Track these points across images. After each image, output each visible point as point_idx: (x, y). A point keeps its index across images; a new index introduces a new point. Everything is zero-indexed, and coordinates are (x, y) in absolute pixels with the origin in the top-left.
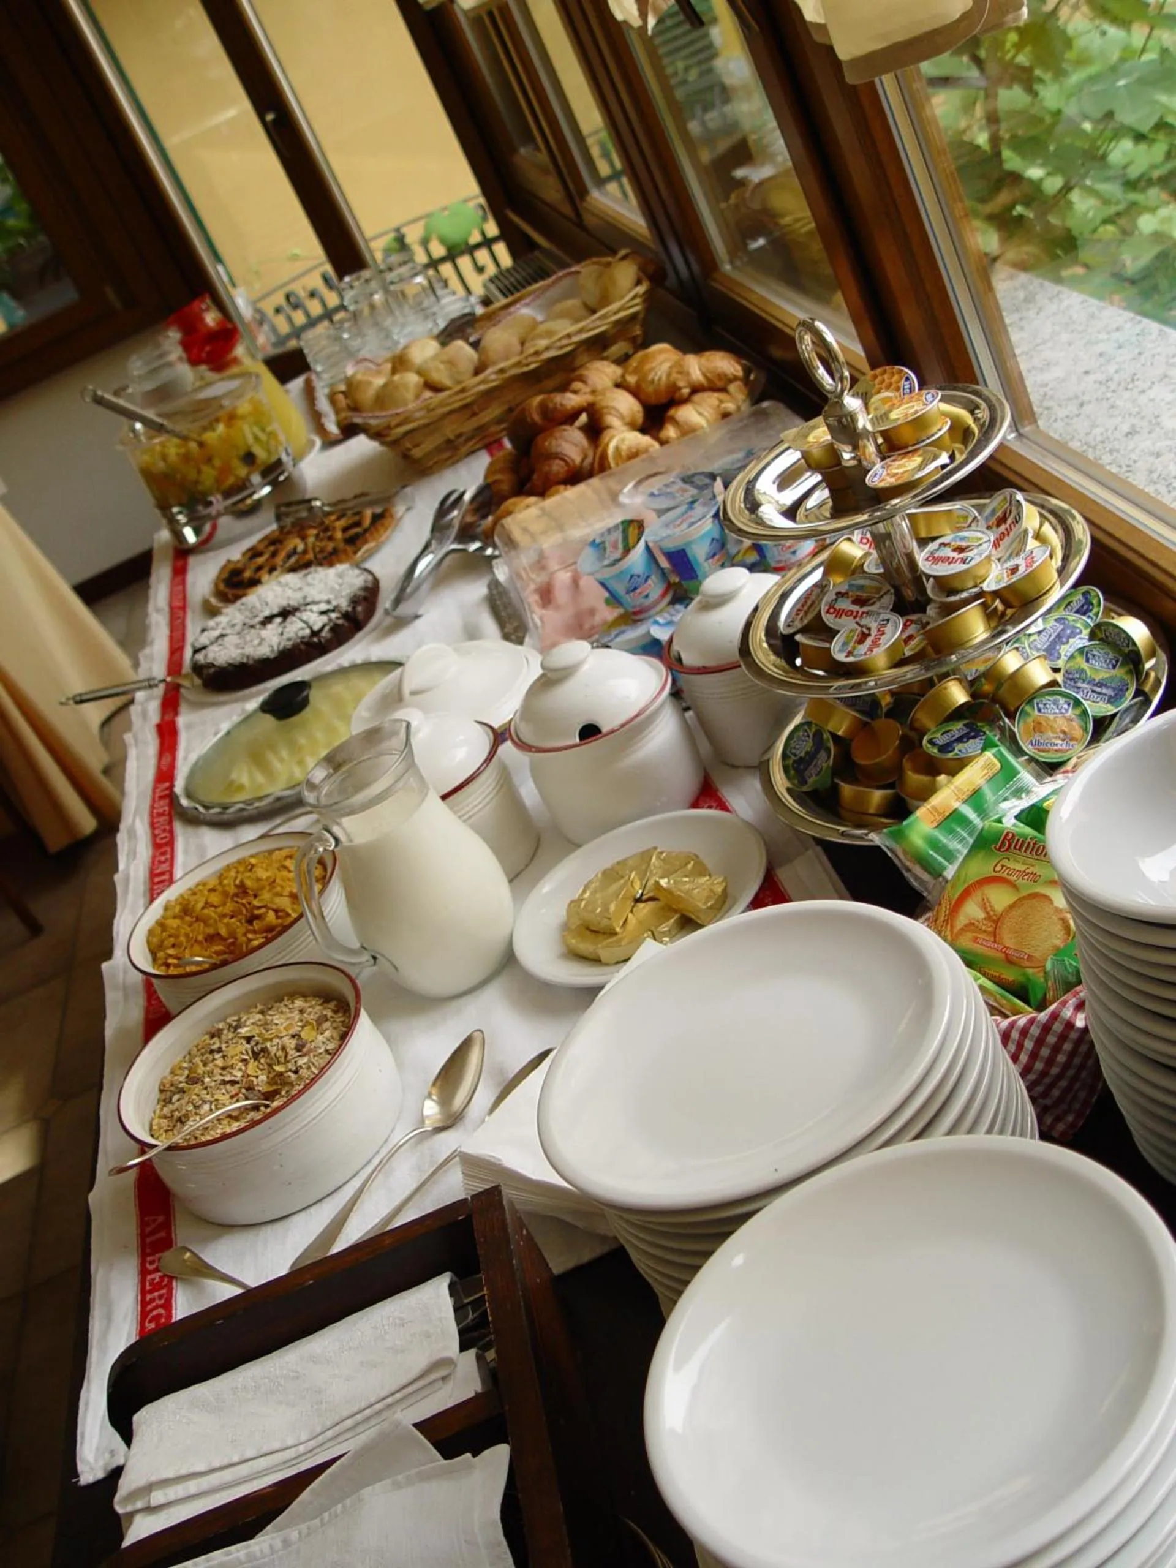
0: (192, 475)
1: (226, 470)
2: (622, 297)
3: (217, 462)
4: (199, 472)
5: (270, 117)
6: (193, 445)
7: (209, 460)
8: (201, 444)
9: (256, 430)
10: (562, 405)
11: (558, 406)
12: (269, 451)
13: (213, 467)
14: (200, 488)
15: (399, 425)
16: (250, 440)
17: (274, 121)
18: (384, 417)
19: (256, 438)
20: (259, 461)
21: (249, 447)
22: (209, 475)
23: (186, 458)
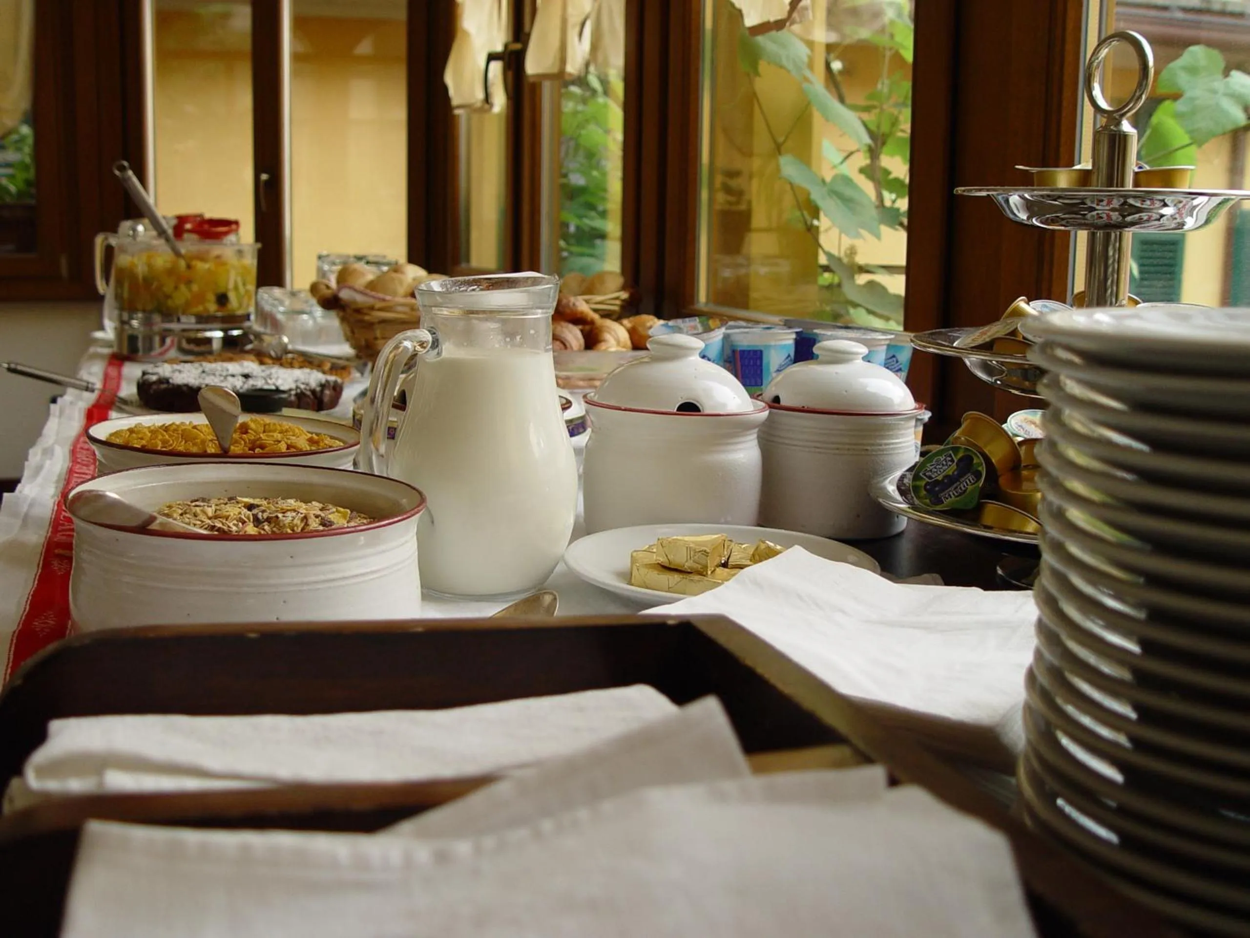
0: (168, 288)
1: (200, 298)
2: (605, 294)
3: (195, 288)
4: (176, 288)
5: (264, 177)
6: (182, 263)
7: (189, 282)
8: (189, 267)
9: (239, 280)
10: (574, 304)
11: (571, 304)
12: (240, 305)
13: (190, 290)
14: (170, 302)
15: (380, 310)
16: (231, 285)
17: (266, 182)
18: (373, 297)
19: (236, 288)
20: (229, 306)
21: (227, 289)
22: (182, 295)
23: (171, 271)
